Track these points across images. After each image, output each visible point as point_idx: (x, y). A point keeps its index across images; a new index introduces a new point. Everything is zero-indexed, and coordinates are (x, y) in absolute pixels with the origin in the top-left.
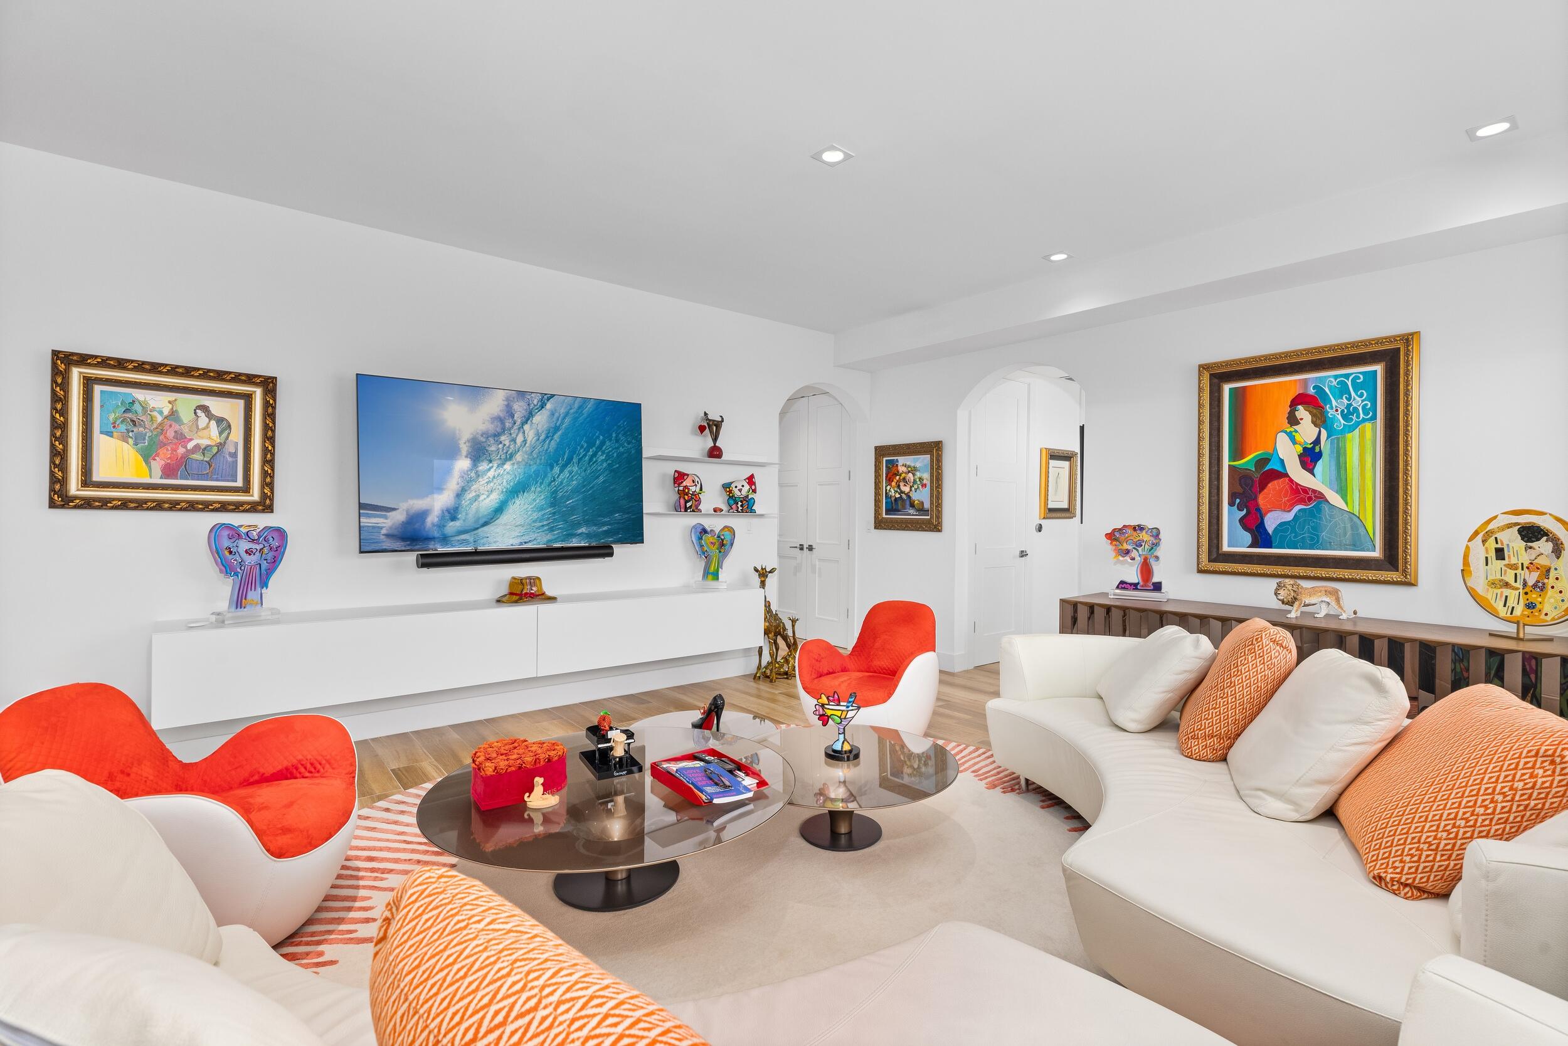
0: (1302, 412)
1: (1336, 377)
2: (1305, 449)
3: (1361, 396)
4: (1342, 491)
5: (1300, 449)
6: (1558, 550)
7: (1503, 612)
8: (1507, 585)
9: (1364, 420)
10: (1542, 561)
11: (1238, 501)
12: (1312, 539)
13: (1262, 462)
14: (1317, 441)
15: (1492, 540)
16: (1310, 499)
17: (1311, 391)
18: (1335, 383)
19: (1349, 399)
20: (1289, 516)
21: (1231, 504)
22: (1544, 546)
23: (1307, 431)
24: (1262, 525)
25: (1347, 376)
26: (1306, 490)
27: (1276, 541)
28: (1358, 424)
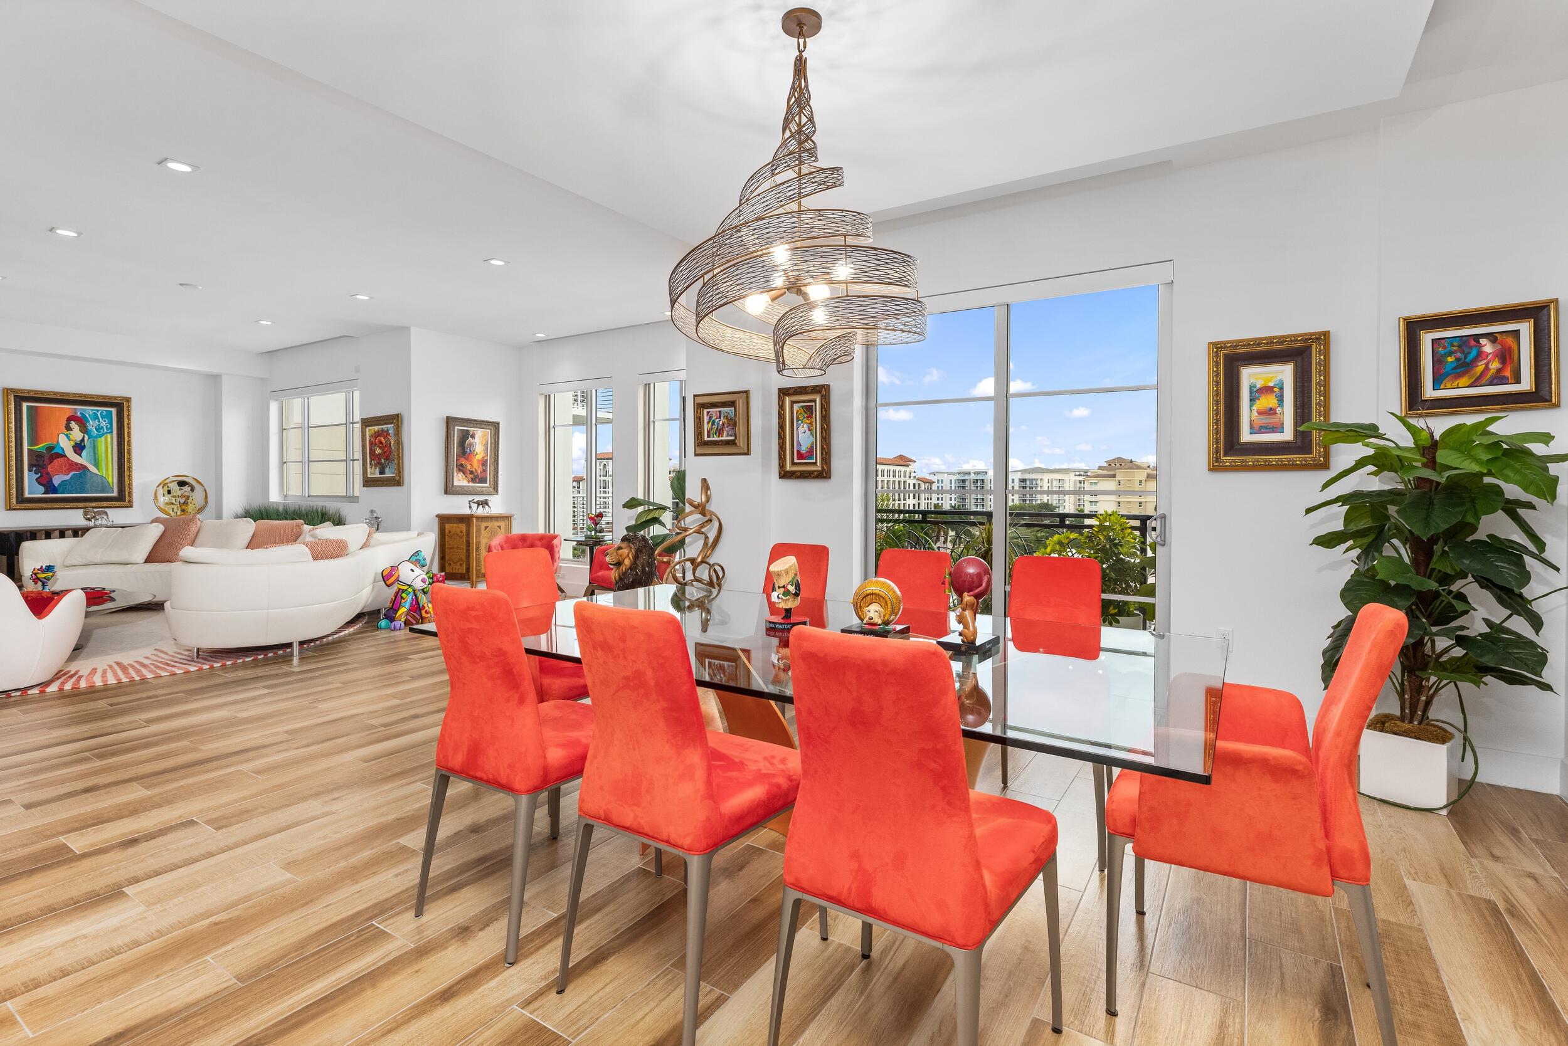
0: (73, 424)
1: (92, 410)
2: (76, 443)
3: (105, 421)
4: (96, 465)
5: (73, 443)
6: (192, 489)
7: (172, 514)
8: (172, 504)
9: (107, 433)
10: (186, 494)
11: (34, 469)
12: (81, 489)
13: (50, 448)
14: (83, 440)
15: (166, 487)
16: (79, 469)
17: (79, 415)
18: (91, 413)
19: (99, 422)
20: (67, 477)
21: (30, 470)
22: (187, 488)
23: (77, 434)
24: (50, 481)
25: (98, 411)
26: (77, 464)
27: (60, 490)
28: (103, 434)
